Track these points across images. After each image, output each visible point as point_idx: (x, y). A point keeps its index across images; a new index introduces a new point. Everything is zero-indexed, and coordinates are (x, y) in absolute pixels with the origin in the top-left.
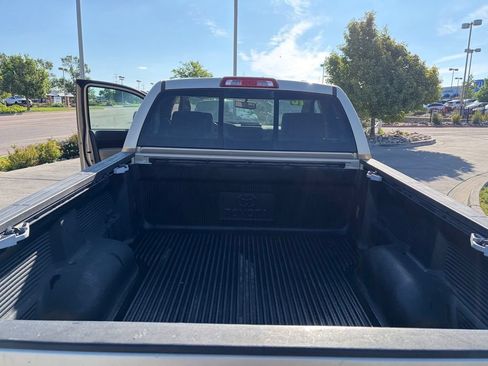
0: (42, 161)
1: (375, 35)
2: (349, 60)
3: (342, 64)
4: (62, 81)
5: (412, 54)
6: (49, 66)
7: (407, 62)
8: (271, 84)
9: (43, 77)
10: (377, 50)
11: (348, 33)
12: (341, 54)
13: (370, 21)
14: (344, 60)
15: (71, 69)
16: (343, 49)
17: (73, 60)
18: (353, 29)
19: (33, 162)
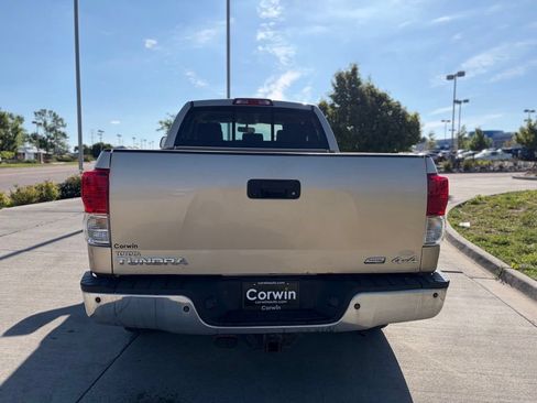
0: (43, 199)
1: (360, 83)
2: (337, 106)
3: (330, 110)
4: (35, 136)
5: (395, 101)
6: (20, 120)
7: (390, 107)
8: (268, 103)
9: (16, 131)
10: (362, 96)
11: (335, 82)
12: (329, 101)
13: (355, 70)
14: (332, 106)
15: (45, 123)
16: (331, 96)
17: (47, 114)
18: (340, 78)
19: (34, 200)
